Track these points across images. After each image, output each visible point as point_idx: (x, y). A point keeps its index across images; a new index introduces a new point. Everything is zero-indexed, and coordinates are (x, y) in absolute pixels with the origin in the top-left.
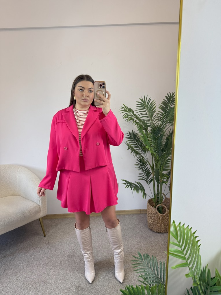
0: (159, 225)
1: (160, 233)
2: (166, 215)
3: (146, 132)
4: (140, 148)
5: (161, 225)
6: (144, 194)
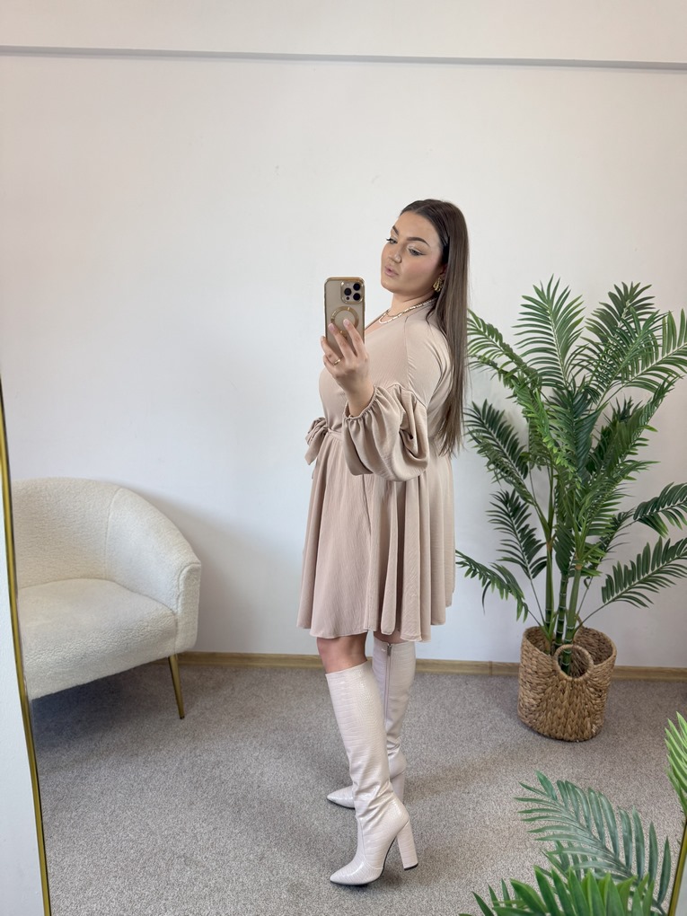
0: (560, 712)
1: (562, 740)
2: (586, 681)
5: (567, 713)
6: (522, 605)
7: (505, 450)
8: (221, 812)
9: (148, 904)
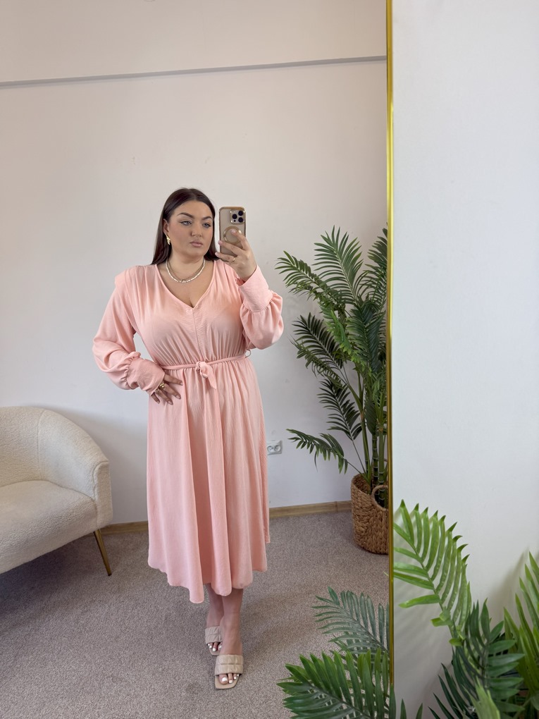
0: (381, 535)
1: (385, 554)
3: (342, 315)
4: (327, 355)
5: (385, 535)
6: (343, 462)
7: (326, 349)
8: (139, 640)
9: (86, 713)
